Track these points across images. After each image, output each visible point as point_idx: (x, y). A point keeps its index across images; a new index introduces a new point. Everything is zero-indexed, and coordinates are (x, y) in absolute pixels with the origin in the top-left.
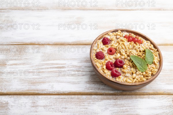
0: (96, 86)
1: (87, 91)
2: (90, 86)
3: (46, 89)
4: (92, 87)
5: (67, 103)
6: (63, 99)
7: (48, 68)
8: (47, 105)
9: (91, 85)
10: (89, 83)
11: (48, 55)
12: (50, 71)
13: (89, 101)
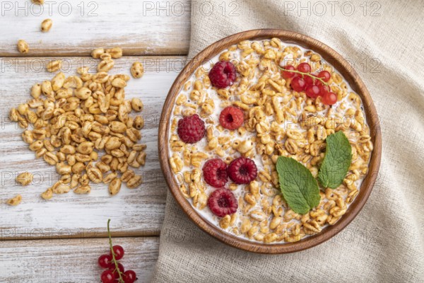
0: (153, 210)
1: (129, 229)
2: (135, 209)
3: (12, 224)
4: (144, 214)
5: (73, 267)
6: (60, 254)
7: (9, 151)
8: (19, 274)
9: (139, 209)
10: (133, 202)
11: (7, 101)
12: (18, 163)
13: (132, 259)
